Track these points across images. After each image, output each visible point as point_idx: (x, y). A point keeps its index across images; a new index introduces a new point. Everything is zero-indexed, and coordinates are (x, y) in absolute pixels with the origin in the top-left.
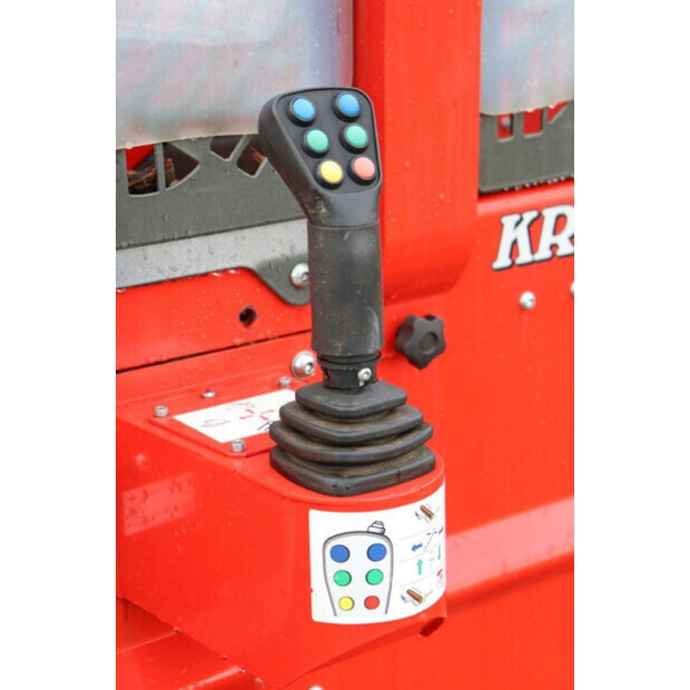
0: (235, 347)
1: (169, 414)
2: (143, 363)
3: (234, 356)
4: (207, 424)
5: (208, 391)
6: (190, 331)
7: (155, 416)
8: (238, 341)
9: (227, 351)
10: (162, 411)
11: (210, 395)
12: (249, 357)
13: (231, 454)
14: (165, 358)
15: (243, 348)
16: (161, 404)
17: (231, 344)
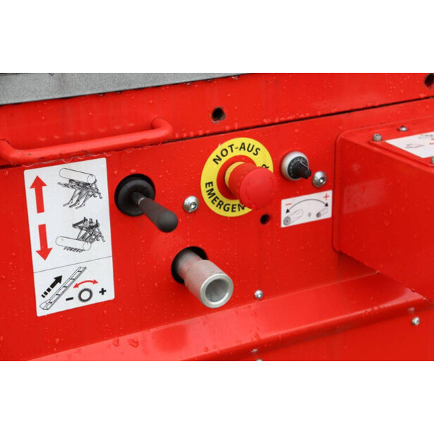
0: (420, 99)
1: (382, 140)
2: (365, 106)
3: (419, 105)
4: (408, 146)
5: (402, 127)
6: (395, 87)
7: (373, 140)
8: (422, 95)
9: (415, 102)
10: (378, 137)
11: (404, 129)
12: (428, 107)
13: (430, 165)
14: (377, 104)
15: (425, 100)
16: (376, 133)
17: (417, 97)
